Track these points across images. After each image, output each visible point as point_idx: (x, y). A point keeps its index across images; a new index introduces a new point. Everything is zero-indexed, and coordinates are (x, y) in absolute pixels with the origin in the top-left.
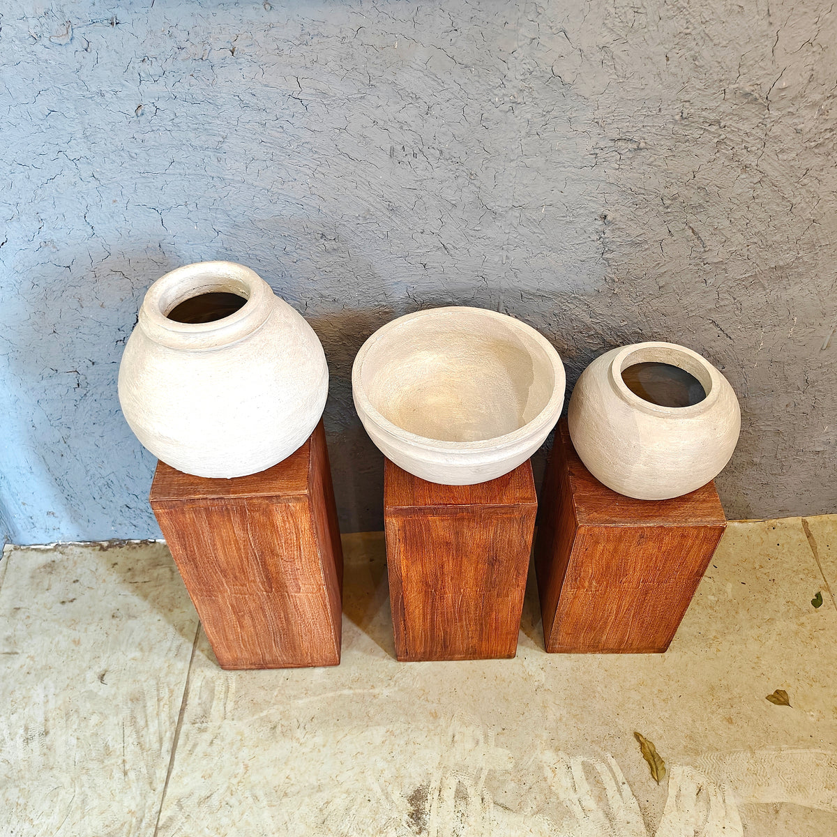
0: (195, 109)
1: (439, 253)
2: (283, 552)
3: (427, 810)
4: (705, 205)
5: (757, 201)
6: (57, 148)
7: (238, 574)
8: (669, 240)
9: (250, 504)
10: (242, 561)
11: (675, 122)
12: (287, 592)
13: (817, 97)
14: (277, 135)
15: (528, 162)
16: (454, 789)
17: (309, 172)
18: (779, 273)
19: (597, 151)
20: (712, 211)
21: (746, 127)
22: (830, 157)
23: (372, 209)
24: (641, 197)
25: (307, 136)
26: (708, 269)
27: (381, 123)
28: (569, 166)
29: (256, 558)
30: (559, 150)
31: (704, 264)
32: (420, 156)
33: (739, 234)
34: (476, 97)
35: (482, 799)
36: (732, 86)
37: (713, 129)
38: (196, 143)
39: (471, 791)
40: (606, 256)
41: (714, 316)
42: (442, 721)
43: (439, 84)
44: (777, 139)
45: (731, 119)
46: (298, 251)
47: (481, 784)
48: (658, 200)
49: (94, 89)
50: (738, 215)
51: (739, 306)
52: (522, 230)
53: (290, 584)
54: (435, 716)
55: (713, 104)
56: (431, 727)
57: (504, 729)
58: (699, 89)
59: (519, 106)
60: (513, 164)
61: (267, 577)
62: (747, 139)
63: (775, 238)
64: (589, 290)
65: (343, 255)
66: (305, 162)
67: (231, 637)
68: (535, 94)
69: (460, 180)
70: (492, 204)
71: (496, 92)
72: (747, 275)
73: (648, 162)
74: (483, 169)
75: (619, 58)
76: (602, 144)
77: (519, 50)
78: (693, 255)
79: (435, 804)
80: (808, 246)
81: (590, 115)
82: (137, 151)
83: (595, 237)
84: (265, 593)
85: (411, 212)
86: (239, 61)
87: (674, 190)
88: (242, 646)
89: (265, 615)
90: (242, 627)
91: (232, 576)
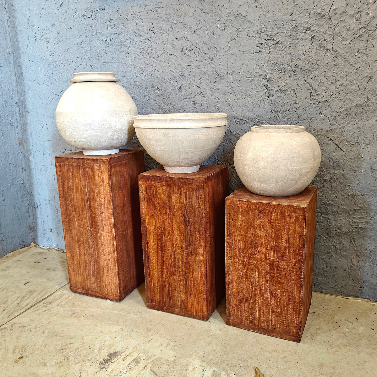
0: (122, 37)
1: (200, 96)
2: (97, 198)
3: (114, 361)
4: (312, 70)
5: (337, 67)
6: (82, 55)
7: (80, 212)
8: (298, 89)
9: (87, 163)
10: (82, 202)
11: (291, 30)
12: (98, 230)
13: (352, 12)
14: (145, 45)
15: (232, 52)
16: (134, 358)
17: (155, 60)
18: (360, 109)
19: (259, 45)
20: (316, 73)
21: (323, 30)
22: (369, 42)
23: (175, 75)
24: (281, 66)
25: (154, 45)
26: (321, 105)
27: (179, 38)
28: (248, 53)
29: (88, 201)
30: (244, 46)
31: (318, 103)
32: (192, 51)
33: (332, 85)
34: (211, 25)
35: (145, 366)
36: (312, 12)
37: (308, 32)
38: (121, 50)
39: (142, 361)
40: (270, 98)
41: (331, 136)
42: (150, 333)
43: (198, 21)
44: (339, 34)
45: (315, 26)
46: (149, 95)
47: (150, 361)
48: (289, 68)
49: (95, 32)
50: (329, 75)
51: (343, 130)
52: (233, 85)
53: (99, 222)
54: (149, 330)
55: (306, 21)
56: (143, 333)
57: (180, 345)
58: (298, 14)
59: (227, 27)
60: (226, 53)
61: (91, 216)
62: (324, 35)
63: (351, 88)
64: (265, 117)
65: (164, 98)
66: (153, 56)
67: (75, 263)
68: (232, 22)
69: (207, 61)
70: (219, 72)
71: (218, 22)
72: (342, 110)
73: (282, 49)
74: (215, 55)
75: (263, 4)
76: (261, 42)
77: (225, 5)
78: (312, 98)
79: (119, 360)
80: (372, 92)
81: (254, 29)
82: (103, 54)
83: (264, 88)
84: (90, 228)
85: (189, 77)
86: (136, 18)
87: (296, 62)
88: (79, 271)
89: (89, 246)
90: (80, 254)
91: (78, 213)
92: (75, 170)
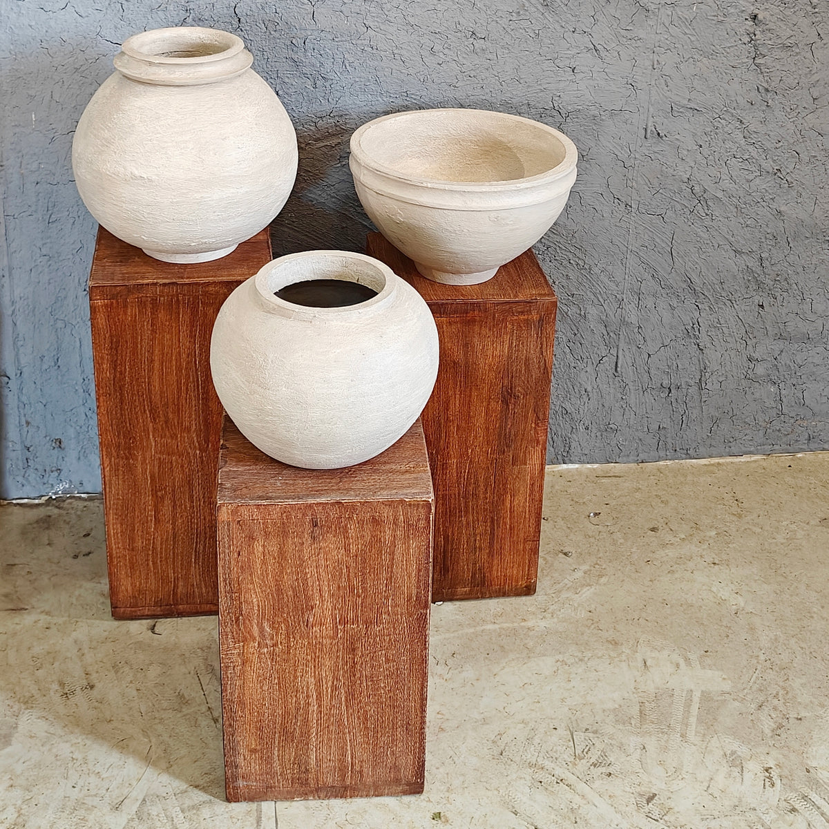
7: (171, 416)
9: (205, 294)
10: (179, 389)
29: (198, 387)
61: (205, 420)
67: (139, 544)
88: (151, 563)
89: (191, 497)
90: (157, 521)
91: (162, 419)
92: (162, 315)
